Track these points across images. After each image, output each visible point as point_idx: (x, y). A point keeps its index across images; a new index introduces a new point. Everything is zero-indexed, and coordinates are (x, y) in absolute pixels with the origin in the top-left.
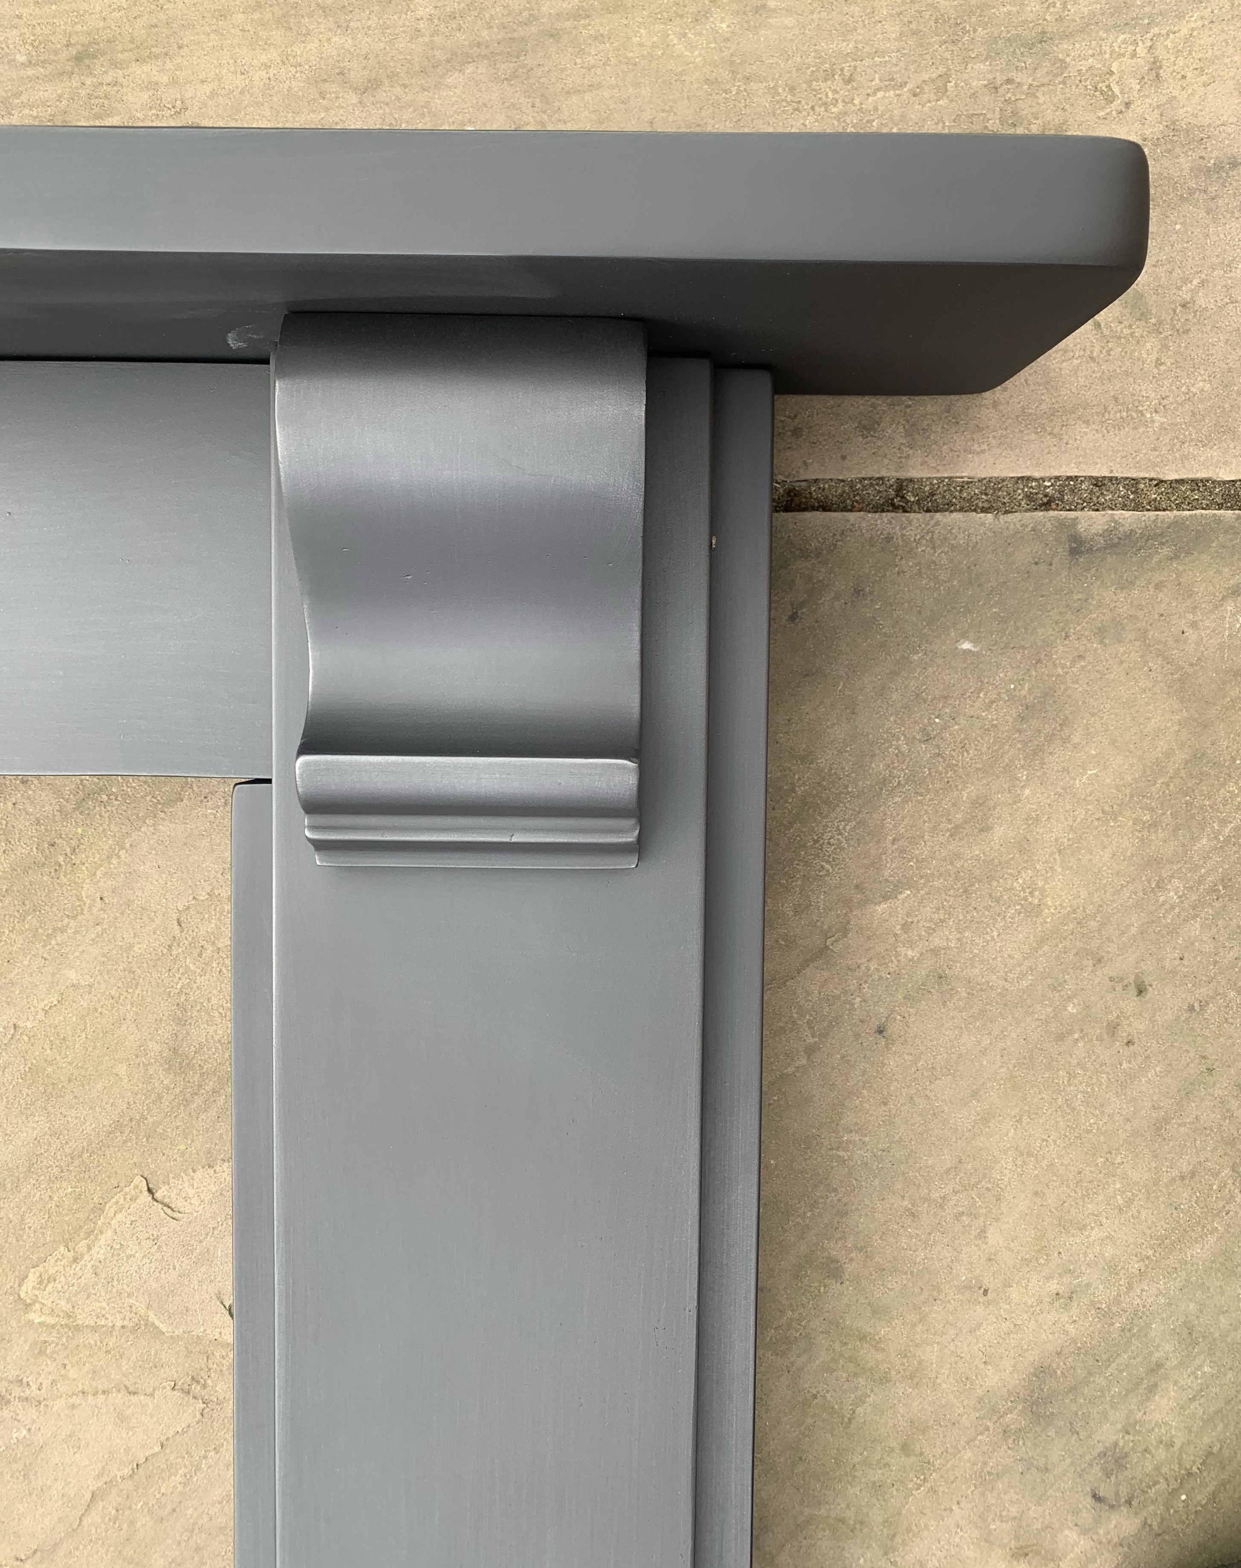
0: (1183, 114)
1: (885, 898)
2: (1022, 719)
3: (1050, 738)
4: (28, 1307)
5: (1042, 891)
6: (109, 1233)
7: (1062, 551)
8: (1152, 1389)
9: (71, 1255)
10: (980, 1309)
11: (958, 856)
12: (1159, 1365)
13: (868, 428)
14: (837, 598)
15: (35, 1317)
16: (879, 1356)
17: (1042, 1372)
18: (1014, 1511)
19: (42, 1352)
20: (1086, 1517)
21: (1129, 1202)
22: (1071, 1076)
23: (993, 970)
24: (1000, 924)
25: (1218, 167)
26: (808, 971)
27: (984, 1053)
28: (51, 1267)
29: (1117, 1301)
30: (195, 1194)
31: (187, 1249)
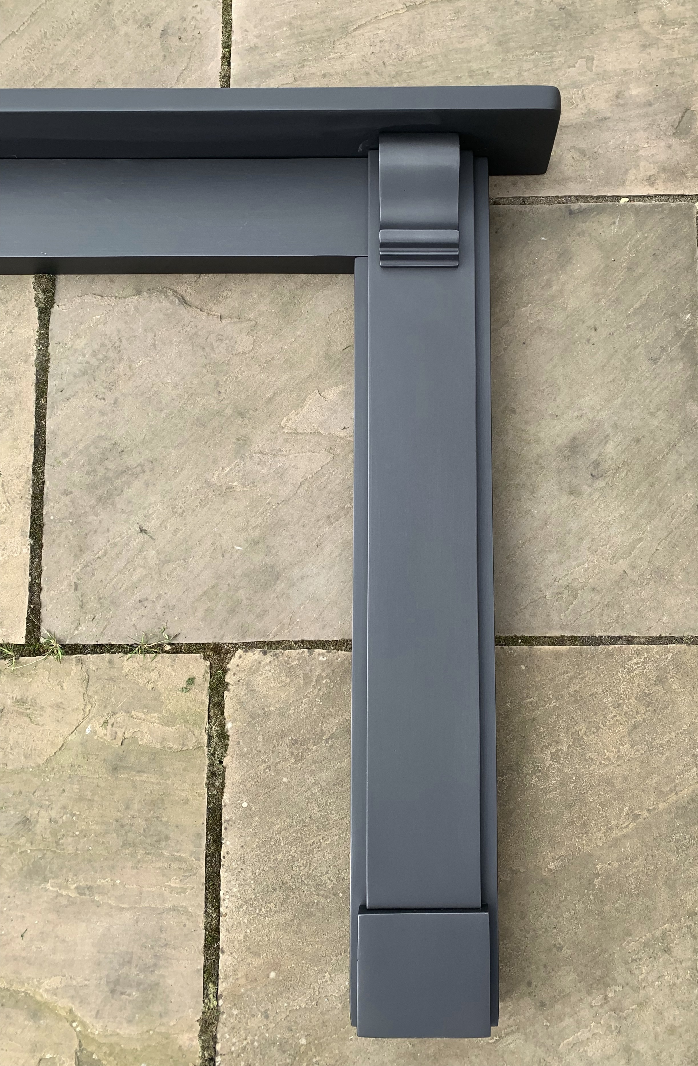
0: (592, 107)
1: (524, 306)
2: (559, 257)
3: (567, 262)
4: (283, 428)
5: (567, 303)
6: (308, 406)
7: (567, 214)
8: (606, 442)
9: (296, 413)
10: (555, 421)
11: (543, 295)
12: (608, 436)
13: (514, 184)
14: (508, 227)
15: (286, 431)
16: (527, 436)
17: (574, 439)
18: (568, 480)
19: (287, 441)
20: (590, 481)
21: (596, 389)
22: (578, 354)
23: (554, 326)
24: (556, 313)
25: (602, 120)
26: (504, 328)
27: (553, 348)
28: (290, 416)
29: (594, 417)
30: (332, 394)
31: (330, 409)
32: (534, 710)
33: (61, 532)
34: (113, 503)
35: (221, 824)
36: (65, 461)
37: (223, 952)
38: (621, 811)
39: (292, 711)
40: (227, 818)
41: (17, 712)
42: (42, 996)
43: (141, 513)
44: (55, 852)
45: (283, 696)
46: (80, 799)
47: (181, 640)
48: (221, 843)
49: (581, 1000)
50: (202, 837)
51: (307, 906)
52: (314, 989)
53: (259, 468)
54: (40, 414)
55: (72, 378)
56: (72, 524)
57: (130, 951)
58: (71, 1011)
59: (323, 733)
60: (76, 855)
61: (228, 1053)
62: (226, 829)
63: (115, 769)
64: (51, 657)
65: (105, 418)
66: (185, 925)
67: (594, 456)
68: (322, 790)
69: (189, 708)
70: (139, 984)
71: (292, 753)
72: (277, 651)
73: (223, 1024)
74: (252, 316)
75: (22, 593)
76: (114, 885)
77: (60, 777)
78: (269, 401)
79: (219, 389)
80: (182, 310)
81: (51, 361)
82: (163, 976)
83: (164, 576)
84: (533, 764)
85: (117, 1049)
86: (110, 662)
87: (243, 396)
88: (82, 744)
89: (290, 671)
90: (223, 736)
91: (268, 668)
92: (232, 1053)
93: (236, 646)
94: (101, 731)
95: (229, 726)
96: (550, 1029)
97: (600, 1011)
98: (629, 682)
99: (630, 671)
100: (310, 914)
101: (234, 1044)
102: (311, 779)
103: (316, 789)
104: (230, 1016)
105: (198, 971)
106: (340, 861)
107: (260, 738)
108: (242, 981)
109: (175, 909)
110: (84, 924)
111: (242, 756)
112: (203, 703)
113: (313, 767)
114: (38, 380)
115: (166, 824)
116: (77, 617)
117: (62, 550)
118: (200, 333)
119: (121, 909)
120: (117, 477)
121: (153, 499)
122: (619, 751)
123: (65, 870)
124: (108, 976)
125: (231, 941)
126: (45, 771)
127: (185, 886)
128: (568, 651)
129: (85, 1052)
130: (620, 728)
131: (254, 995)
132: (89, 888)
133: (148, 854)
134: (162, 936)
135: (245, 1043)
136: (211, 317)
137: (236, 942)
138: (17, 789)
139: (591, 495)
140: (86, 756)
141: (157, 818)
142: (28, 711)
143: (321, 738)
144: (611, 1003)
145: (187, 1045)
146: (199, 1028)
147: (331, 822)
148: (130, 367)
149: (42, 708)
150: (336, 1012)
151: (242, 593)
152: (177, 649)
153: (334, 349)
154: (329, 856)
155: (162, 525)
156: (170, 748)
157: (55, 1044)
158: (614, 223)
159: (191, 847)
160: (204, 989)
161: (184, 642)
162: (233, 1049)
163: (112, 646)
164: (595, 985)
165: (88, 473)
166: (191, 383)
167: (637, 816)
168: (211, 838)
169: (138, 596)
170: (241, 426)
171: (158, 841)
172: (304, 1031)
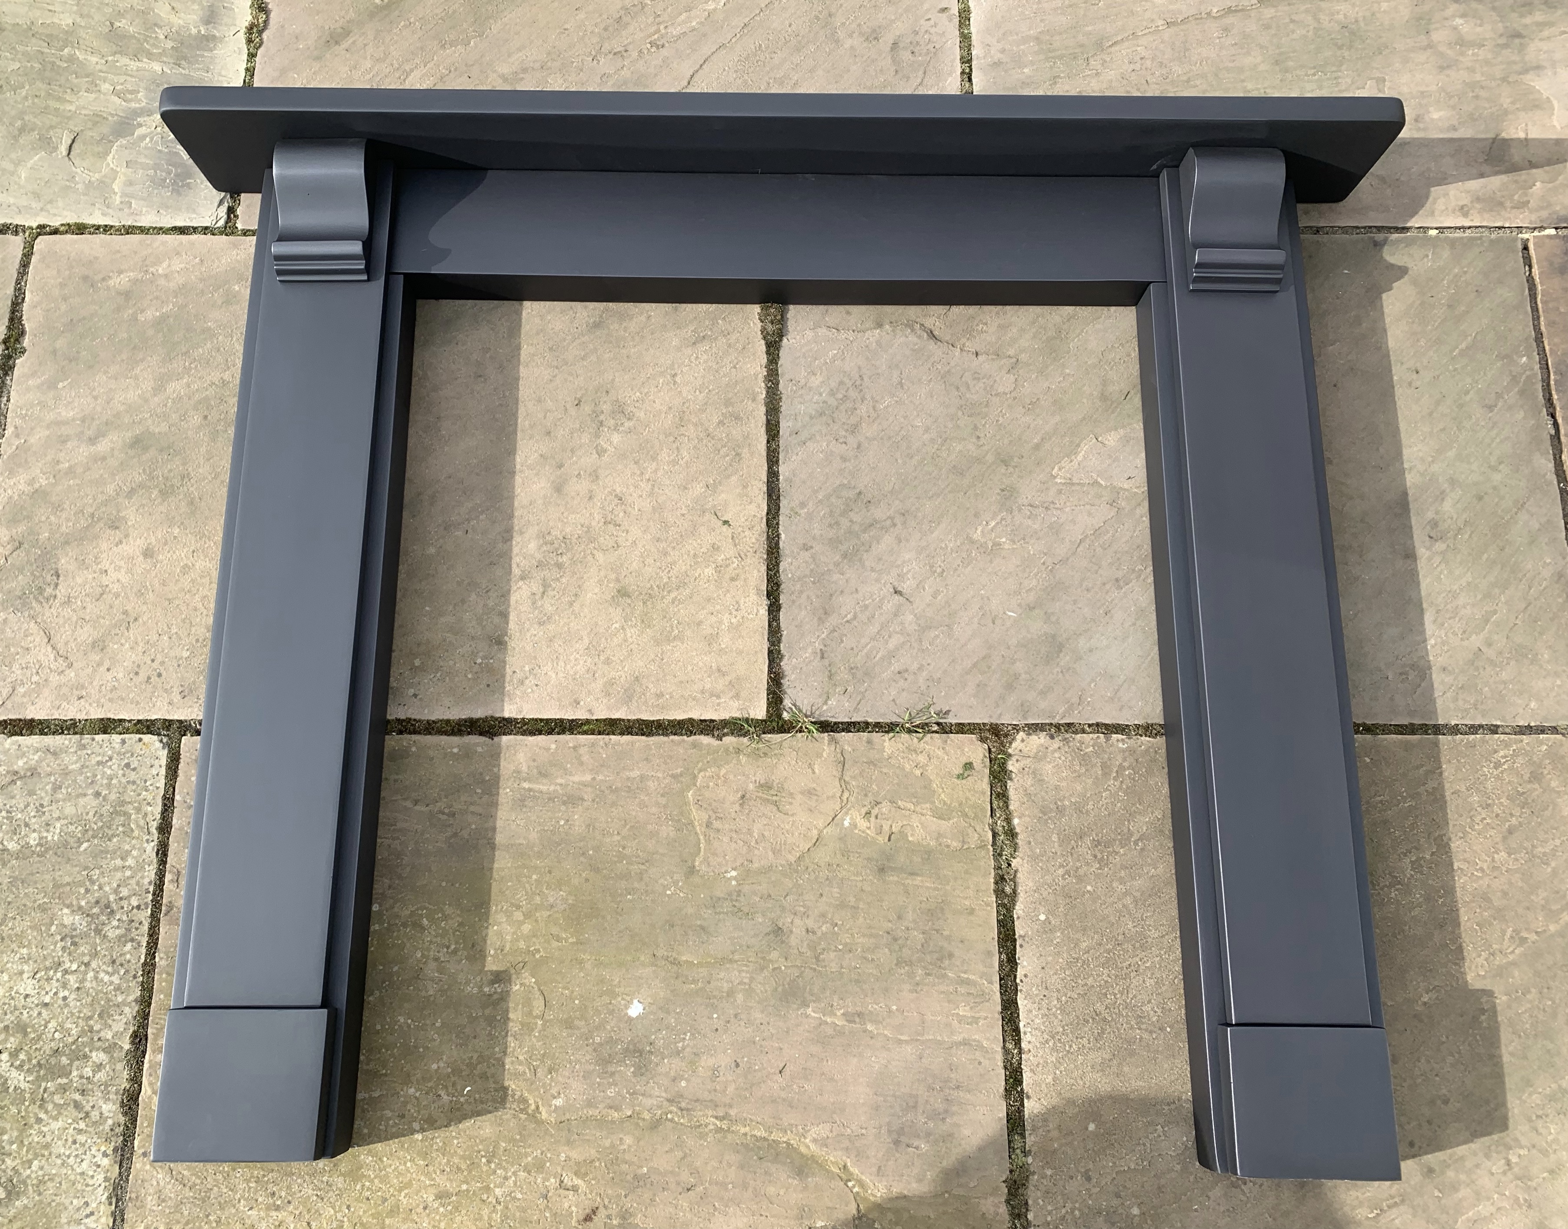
2: (1367, 292)
3: (1377, 298)
4: (1055, 477)
6: (1083, 453)
8: (1443, 499)
9: (1070, 460)
10: (1380, 474)
12: (1444, 491)
15: (1058, 480)
19: (1061, 493)
20: (1428, 544)
28: (1063, 464)
30: (1112, 439)
31: (1110, 457)
32: (1385, 811)
33: (801, 592)
34: (861, 559)
35: (1015, 940)
36: (803, 512)
37: (1028, 1097)
38: (1504, 932)
39: (1090, 807)
40: (1022, 933)
41: (761, 798)
42: (808, 1147)
43: (894, 572)
44: (815, 970)
45: (1079, 788)
46: (842, 905)
47: (952, 720)
48: (1016, 964)
49: (1477, 1166)
50: (993, 955)
51: (1129, 1043)
52: (1144, 1145)
53: (1030, 522)
54: (773, 459)
55: (807, 419)
56: (814, 583)
57: (914, 1093)
58: (845, 1167)
59: (1131, 834)
60: (841, 974)
61: (1043, 1224)
62: (1021, 946)
63: (882, 870)
64: (799, 735)
65: (848, 464)
66: (980, 1063)
67: (1430, 515)
68: (1136, 901)
69: (967, 799)
70: (928, 1134)
71: (1095, 856)
72: (1067, 736)
73: (1035, 1186)
74: (1011, 352)
75: (760, 660)
76: (890, 1011)
77: (816, 878)
78: (1037, 447)
79: (978, 433)
80: (932, 345)
81: (784, 399)
82: (957, 1125)
83: (926, 644)
84: (1390, 874)
85: (906, 1216)
86: (869, 742)
87: (1006, 441)
88: (840, 839)
89: (1085, 759)
90: (1011, 834)
91: (1057, 755)
92: (1049, 1224)
93: (1016, 728)
94: (862, 824)
95: (1016, 821)
96: (1443, 1201)
97: (1503, 1179)
98: (1498, 778)
99: (1497, 765)
100: (1132, 1053)
101: (1050, 1213)
102: (1121, 888)
103: (1128, 900)
104: (1044, 1176)
105: (1000, 1119)
106: (1164, 988)
107: (1055, 838)
108: (1055, 1134)
109: (965, 1043)
110: (856, 1060)
111: (1034, 858)
112: (984, 793)
113: (1123, 874)
114: (768, 421)
115: (948, 939)
116: (826, 689)
117: (803, 613)
118: (953, 371)
119: (900, 1042)
120: (864, 531)
121: (907, 557)
122: (1493, 860)
123: (828, 993)
124: (889, 1124)
125: (1036, 1084)
126: (797, 871)
127: (977, 1015)
128: (1420, 741)
129: (864, 1219)
130: (1492, 832)
131: (1070, 1152)
132: (860, 1015)
133: (929, 974)
134: (952, 1076)
135: (1064, 1211)
136: (965, 354)
137: (1043, 1086)
138: (765, 892)
139: (1429, 559)
140: (845, 853)
141: (937, 931)
142: (775, 798)
143: (1129, 839)
144: (1516, 1170)
145: (992, 1212)
146: (1006, 1191)
147: (1149, 940)
148: (874, 407)
149: (791, 794)
150: (1173, 1175)
151: (1019, 666)
152: (944, 729)
153: (1111, 389)
154: (1149, 982)
155: (920, 586)
156: (948, 846)
157: (828, 1208)
158: (1427, 256)
159: (981, 967)
160: (1010, 1142)
161: (954, 721)
162: (1049, 1219)
163: (867, 724)
164: (1493, 1148)
165: (830, 525)
166: (945, 427)
167: (1523, 940)
168: (1004, 956)
169: (896, 667)
170: (1004, 474)
171: (941, 959)
172: (1137, 1197)
